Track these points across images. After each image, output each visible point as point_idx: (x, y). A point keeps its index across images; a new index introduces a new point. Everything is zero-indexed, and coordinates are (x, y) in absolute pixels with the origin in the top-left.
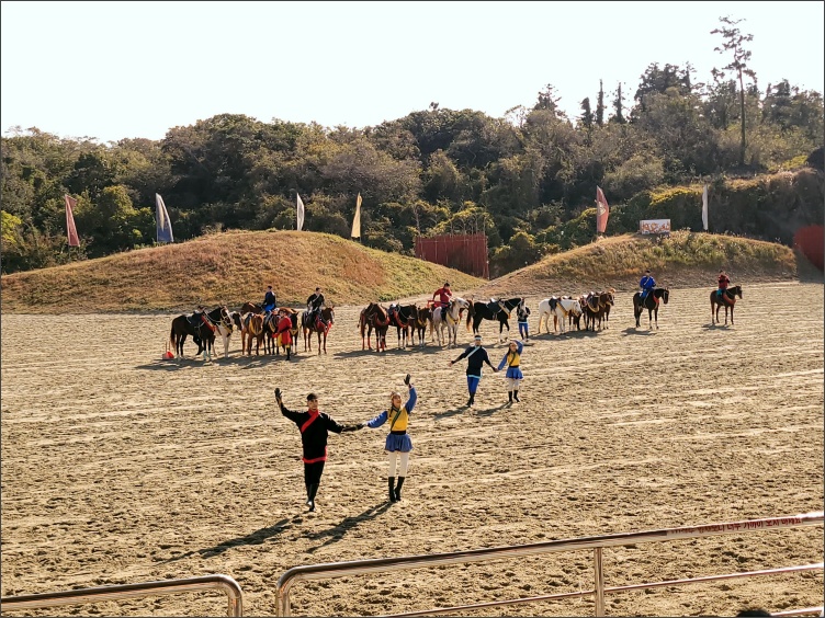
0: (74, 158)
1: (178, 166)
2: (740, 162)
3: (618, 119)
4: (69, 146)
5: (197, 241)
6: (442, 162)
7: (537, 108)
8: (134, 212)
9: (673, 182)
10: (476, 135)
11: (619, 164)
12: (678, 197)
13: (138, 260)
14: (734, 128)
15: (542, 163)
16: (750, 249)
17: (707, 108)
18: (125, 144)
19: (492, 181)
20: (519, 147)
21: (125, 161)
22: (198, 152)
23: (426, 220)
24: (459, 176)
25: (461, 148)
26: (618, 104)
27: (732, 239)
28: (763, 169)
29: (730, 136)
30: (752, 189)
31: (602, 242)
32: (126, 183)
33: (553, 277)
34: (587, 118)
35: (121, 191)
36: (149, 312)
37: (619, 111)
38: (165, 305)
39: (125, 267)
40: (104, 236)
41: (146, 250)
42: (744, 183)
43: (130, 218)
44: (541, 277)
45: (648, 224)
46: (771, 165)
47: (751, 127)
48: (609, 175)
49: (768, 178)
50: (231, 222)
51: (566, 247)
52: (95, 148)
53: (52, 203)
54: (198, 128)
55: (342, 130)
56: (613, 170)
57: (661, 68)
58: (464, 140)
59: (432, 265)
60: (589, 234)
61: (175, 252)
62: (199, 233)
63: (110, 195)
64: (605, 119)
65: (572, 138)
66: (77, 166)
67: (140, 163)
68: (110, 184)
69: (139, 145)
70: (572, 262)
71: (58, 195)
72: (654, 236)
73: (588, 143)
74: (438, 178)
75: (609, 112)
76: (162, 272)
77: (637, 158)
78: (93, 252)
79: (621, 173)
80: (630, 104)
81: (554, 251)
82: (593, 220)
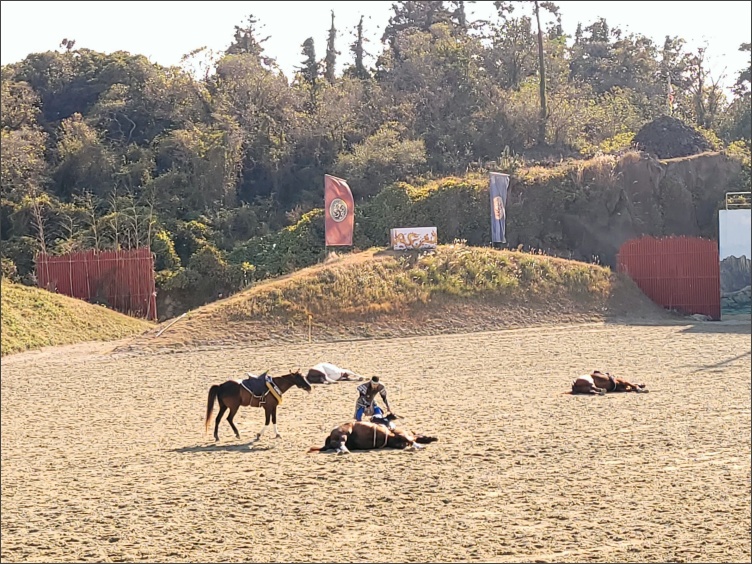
2: (538, 141)
3: (357, 71)
6: (80, 134)
7: (230, 51)
9: (440, 170)
10: (135, 94)
11: (360, 141)
12: (446, 193)
14: (530, 86)
15: (239, 137)
16: (553, 272)
17: (488, 59)
19: (162, 164)
20: (205, 114)
23: (55, 227)
24: (110, 159)
25: (111, 113)
26: (357, 49)
27: (529, 257)
28: (574, 152)
29: (524, 99)
30: (554, 181)
31: (339, 264)
34: (310, 70)
37: (359, 60)
42: (544, 173)
44: (238, 317)
45: (403, 235)
46: (585, 146)
47: (554, 91)
48: (343, 158)
49: (582, 165)
51: (280, 272)
56: (350, 150)
58: (116, 99)
59: (63, 299)
60: (313, 248)
64: (338, 72)
65: (285, 100)
70: (288, 294)
72: (413, 252)
73: (310, 107)
74: (74, 160)
77: (384, 132)
79: (362, 153)
81: (260, 276)
82: (319, 229)
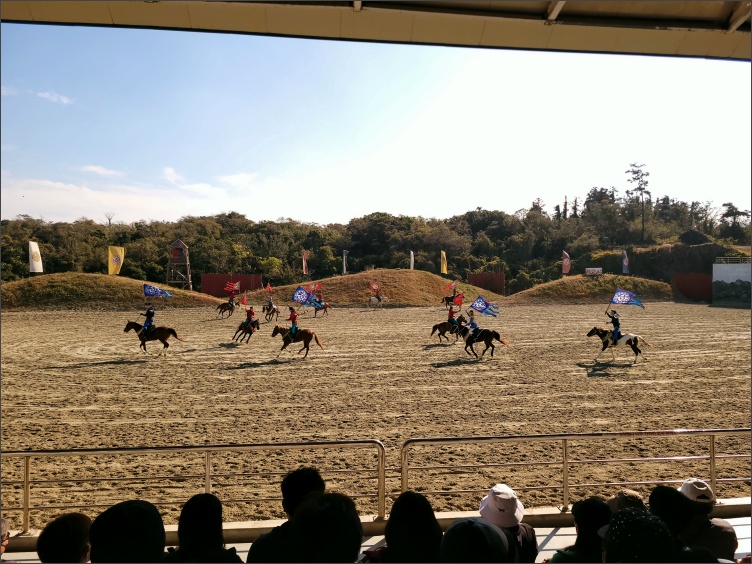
0: (307, 232)
1: (355, 237)
2: (641, 238)
3: (575, 215)
4: (305, 227)
5: (362, 273)
6: (483, 237)
7: (532, 210)
8: (332, 258)
9: (604, 249)
10: (500, 224)
11: (575, 239)
12: (607, 256)
13: (334, 282)
14: (638, 221)
15: (534, 238)
16: (646, 284)
17: (623, 210)
18: (331, 226)
19: (508, 246)
20: (522, 230)
21: (330, 235)
22: (364, 231)
23: (474, 266)
24: (491, 244)
25: (492, 230)
26: (575, 208)
27: (636, 279)
28: (654, 243)
29: (636, 225)
30: (647, 253)
31: (565, 278)
32: (330, 244)
33: (538, 296)
34: (558, 215)
35: (328, 249)
36: (339, 306)
37: (575, 212)
38: (347, 303)
39: (329, 285)
40: (319, 270)
41: (339, 277)
42: (644, 250)
43: (332, 261)
44: (532, 296)
45: (590, 270)
46: (659, 240)
47: (647, 220)
48: (569, 244)
49: (658, 247)
50: (379, 265)
51: (546, 281)
52: (316, 228)
53: (296, 254)
54: (365, 218)
55: (433, 220)
56: (572, 242)
57: (599, 190)
58: (494, 226)
59: (476, 288)
60: (558, 274)
61: (352, 278)
62: (363, 270)
63: (324, 251)
64: (568, 216)
65: (550, 226)
66: (308, 236)
67: (337, 235)
68: (323, 245)
69: (337, 227)
70: (549, 289)
71: (299, 250)
72: (593, 276)
73: (558, 228)
74: (480, 244)
75: (570, 212)
76: (346, 287)
77: (584, 236)
78: (314, 277)
79: (576, 243)
80: (581, 208)
81: (540, 283)
82: (560, 267)
